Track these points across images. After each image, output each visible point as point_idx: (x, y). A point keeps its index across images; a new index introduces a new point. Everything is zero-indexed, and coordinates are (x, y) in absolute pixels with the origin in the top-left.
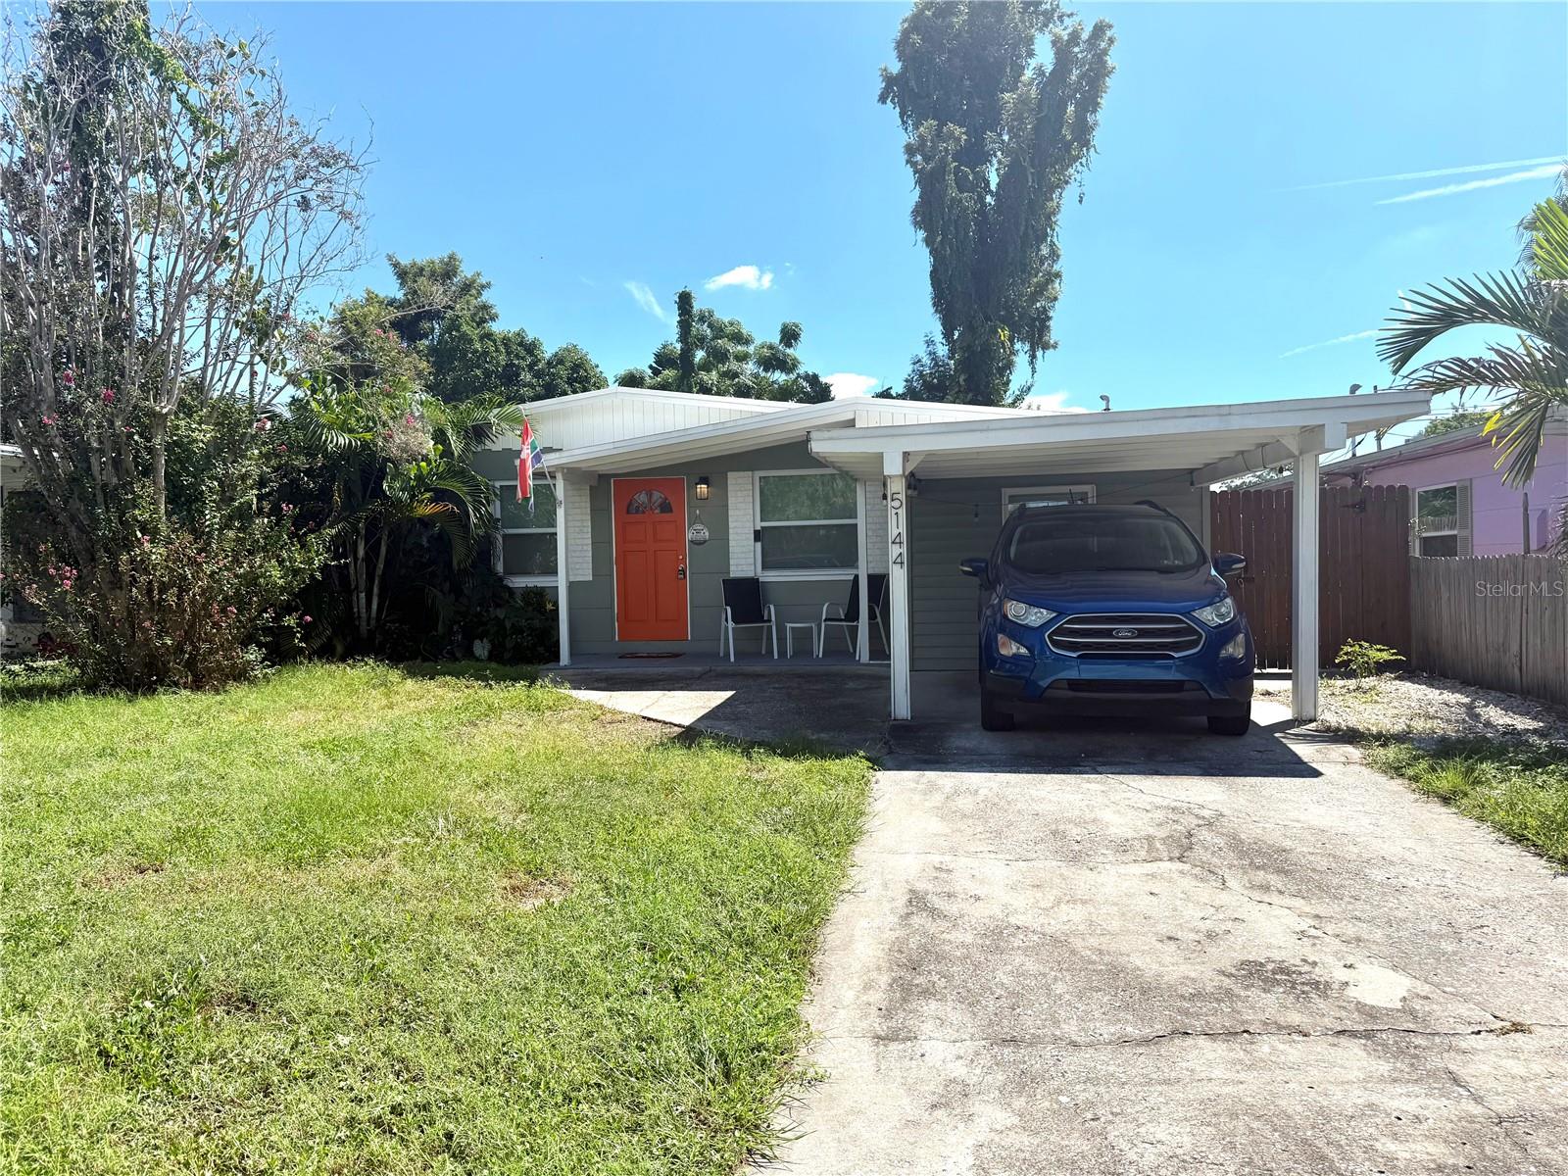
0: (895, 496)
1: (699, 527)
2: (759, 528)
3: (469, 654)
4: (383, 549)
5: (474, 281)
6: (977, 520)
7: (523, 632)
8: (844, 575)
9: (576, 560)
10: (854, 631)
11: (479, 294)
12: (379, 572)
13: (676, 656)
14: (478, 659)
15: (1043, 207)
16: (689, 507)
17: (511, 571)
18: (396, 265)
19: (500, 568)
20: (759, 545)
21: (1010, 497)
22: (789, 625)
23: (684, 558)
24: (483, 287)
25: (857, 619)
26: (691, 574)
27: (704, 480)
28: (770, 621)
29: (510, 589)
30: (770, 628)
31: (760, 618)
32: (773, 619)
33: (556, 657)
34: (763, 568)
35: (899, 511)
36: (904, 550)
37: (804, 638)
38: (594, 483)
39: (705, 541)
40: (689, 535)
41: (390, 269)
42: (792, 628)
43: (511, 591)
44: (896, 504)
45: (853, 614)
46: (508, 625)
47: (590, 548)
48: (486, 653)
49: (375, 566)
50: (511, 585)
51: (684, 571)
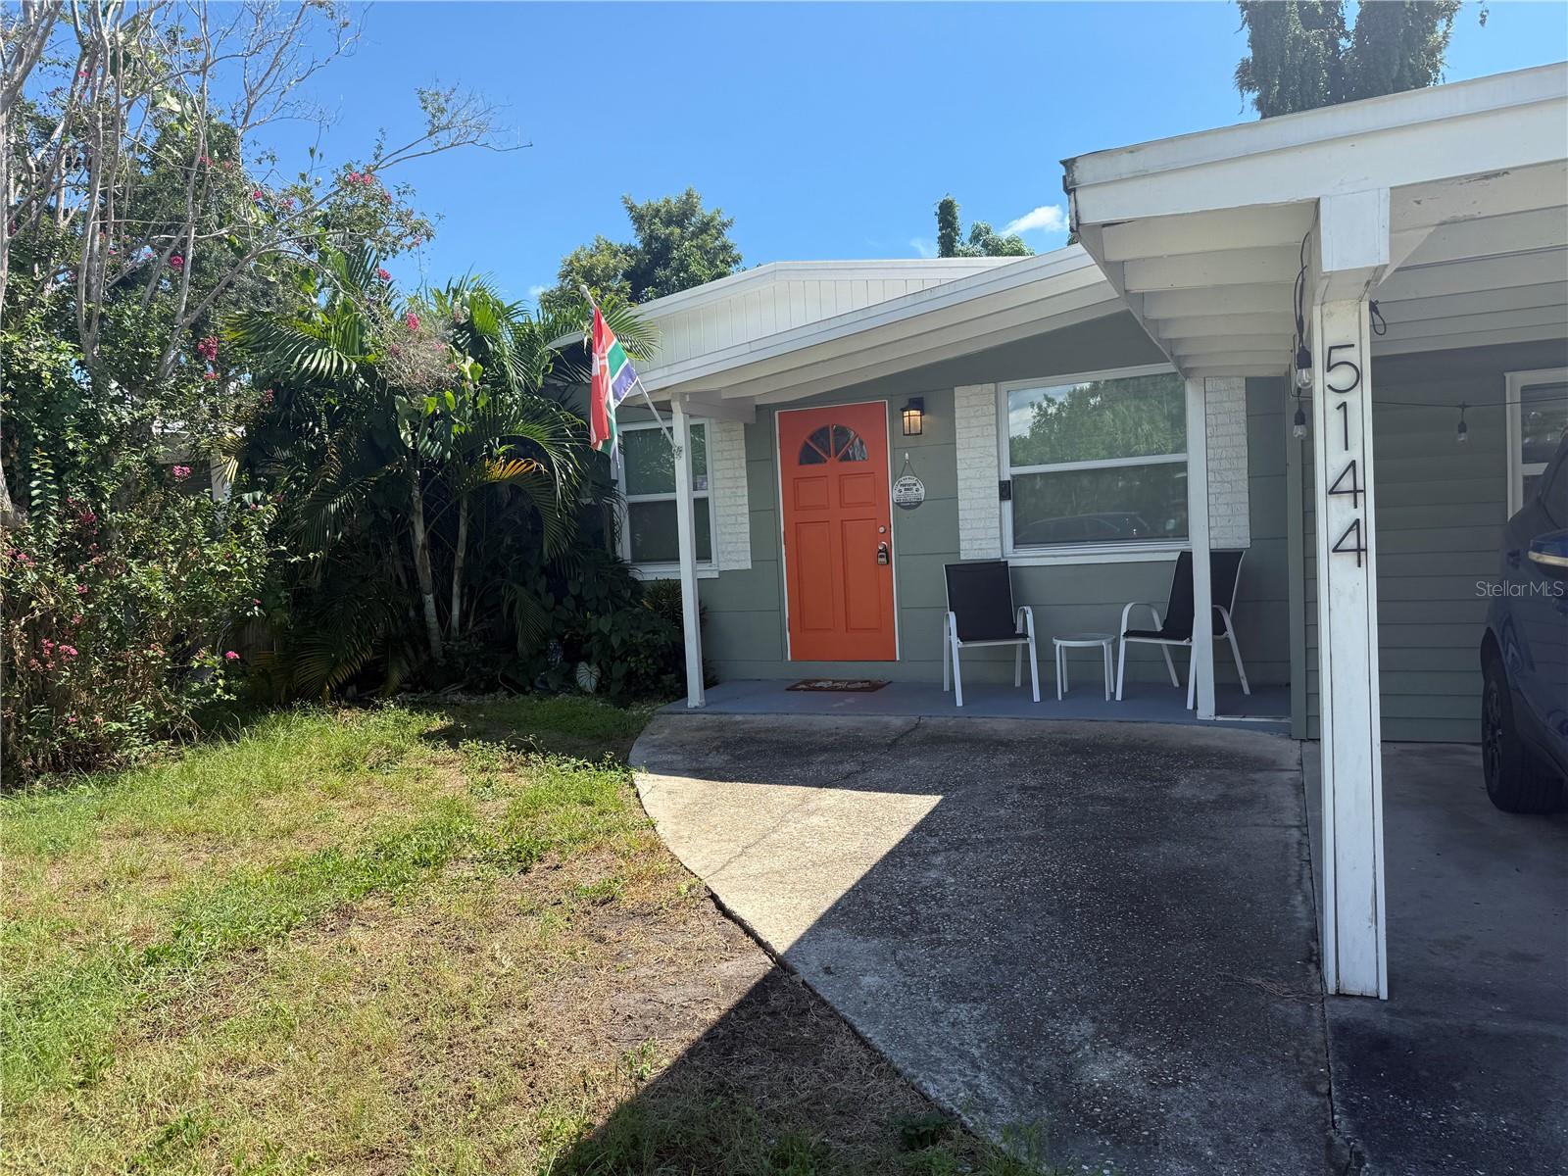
0: (1337, 356)
1: (908, 480)
2: (1007, 477)
3: (569, 681)
4: (463, 531)
5: (713, 219)
6: (1463, 437)
7: (637, 653)
8: (1165, 552)
9: (727, 538)
10: (1182, 658)
11: (720, 233)
12: (459, 563)
13: (873, 687)
14: (582, 692)
15: (1423, 40)
16: (893, 449)
17: (641, 556)
18: (631, 209)
19: (624, 550)
20: (1008, 505)
21: (1524, 389)
22: (1059, 643)
23: (887, 531)
24: (724, 225)
25: (1186, 631)
26: (898, 556)
27: (917, 404)
28: (1025, 636)
29: (635, 581)
30: (1026, 647)
31: (1009, 631)
32: (1031, 631)
33: (683, 693)
34: (1016, 544)
35: (1352, 399)
36: (1368, 511)
37: (1087, 666)
38: (751, 419)
39: (919, 503)
40: (894, 495)
41: (626, 215)
42: (1068, 648)
43: (637, 587)
44: (1342, 377)
45: (1179, 623)
46: (615, 641)
47: (747, 520)
48: (594, 682)
49: (453, 557)
50: (639, 578)
51: (886, 552)
